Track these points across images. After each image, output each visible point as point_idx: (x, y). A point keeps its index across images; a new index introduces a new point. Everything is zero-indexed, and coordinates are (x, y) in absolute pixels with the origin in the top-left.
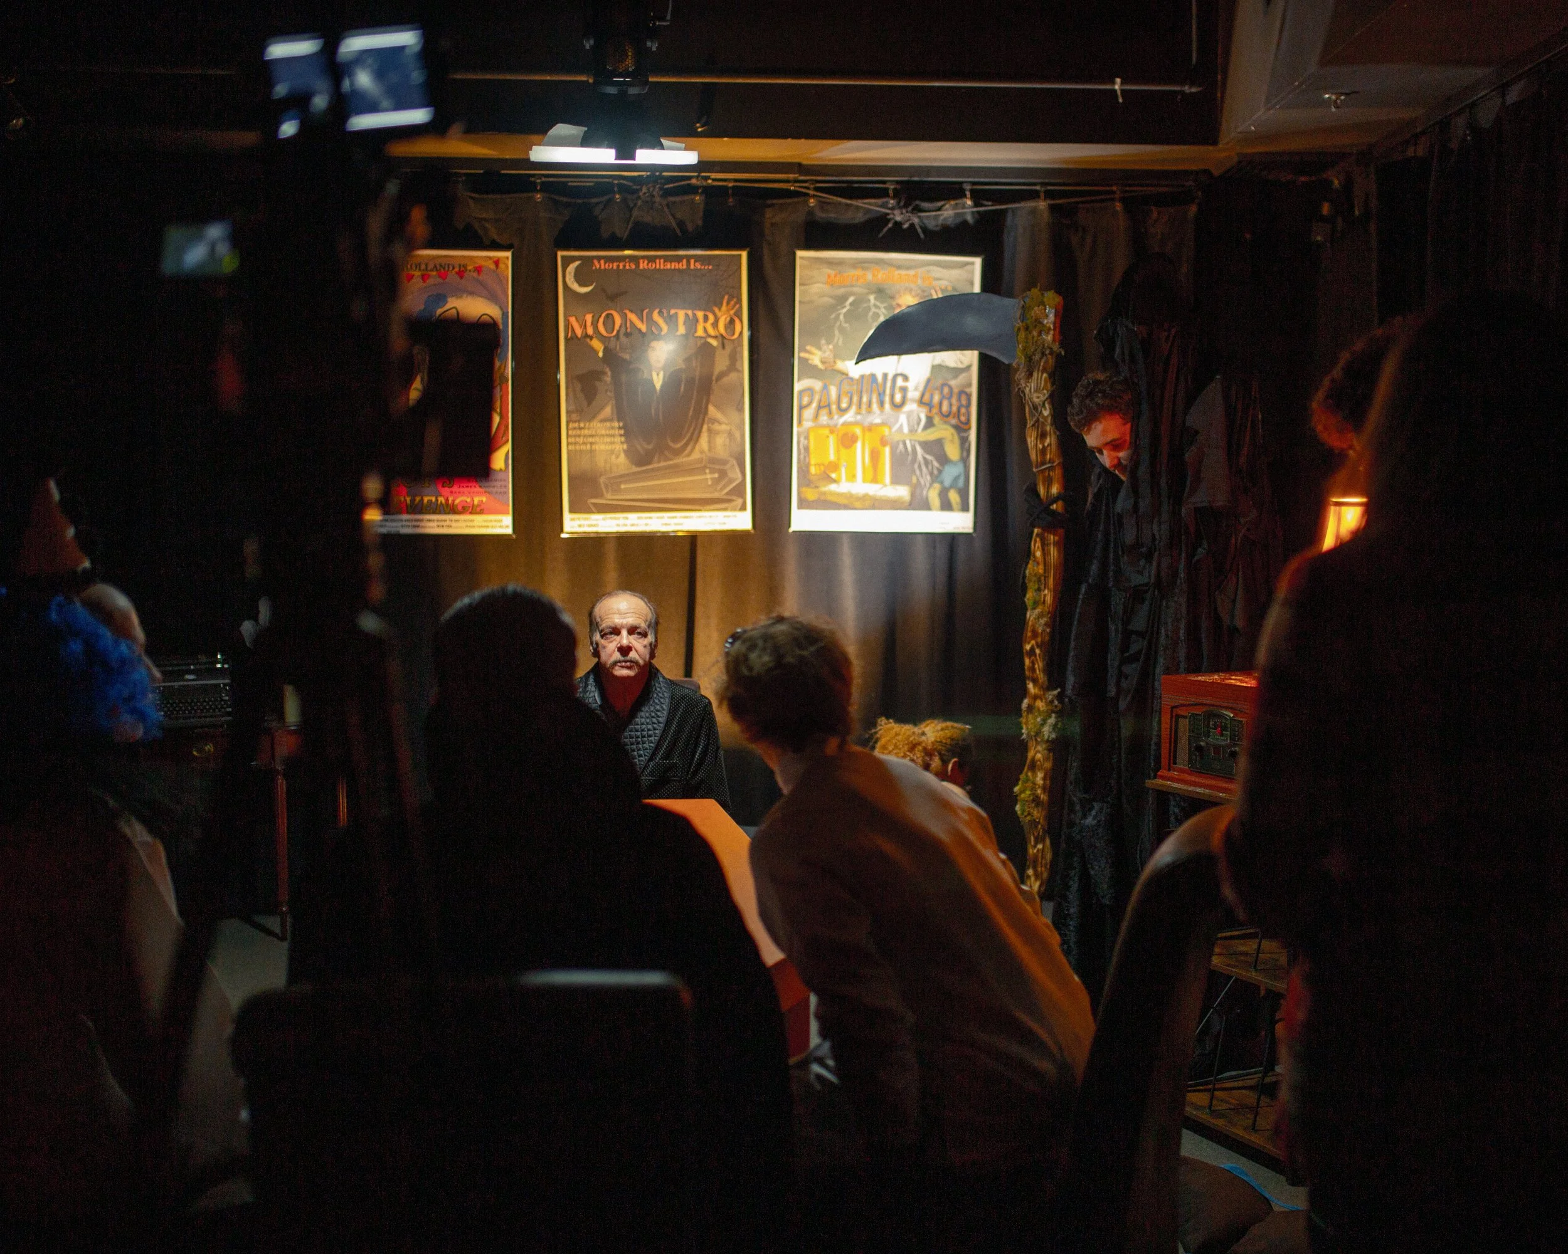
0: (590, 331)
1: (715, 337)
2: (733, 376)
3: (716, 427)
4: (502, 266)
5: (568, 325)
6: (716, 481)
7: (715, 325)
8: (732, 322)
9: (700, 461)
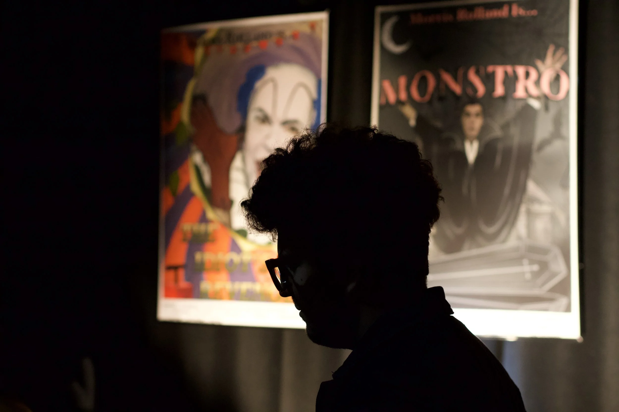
0: (403, 96)
1: (538, 98)
2: (557, 144)
3: (536, 208)
4: (318, 30)
5: (382, 91)
6: (536, 275)
7: (538, 83)
8: (557, 79)
9: (517, 249)
